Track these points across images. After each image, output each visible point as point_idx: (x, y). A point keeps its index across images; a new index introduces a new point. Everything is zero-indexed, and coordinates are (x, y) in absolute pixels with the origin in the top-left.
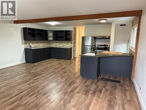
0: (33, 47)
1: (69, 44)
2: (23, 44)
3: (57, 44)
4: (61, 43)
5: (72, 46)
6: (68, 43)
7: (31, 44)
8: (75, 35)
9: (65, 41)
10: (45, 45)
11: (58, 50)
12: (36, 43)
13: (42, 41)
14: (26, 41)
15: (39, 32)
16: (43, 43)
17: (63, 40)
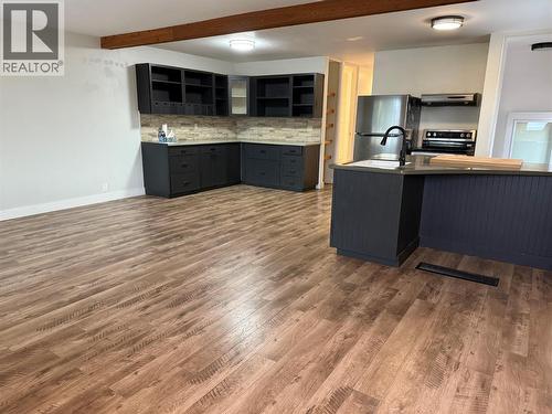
0: (171, 140)
1: (310, 130)
2: (134, 126)
3: (265, 130)
4: (276, 126)
5: (318, 139)
6: (306, 127)
7: (165, 127)
8: (334, 96)
9: (293, 120)
10: (220, 136)
11: (263, 152)
12: (182, 124)
13: (208, 119)
14: (145, 116)
15: (197, 83)
16: (213, 125)
17: (287, 116)
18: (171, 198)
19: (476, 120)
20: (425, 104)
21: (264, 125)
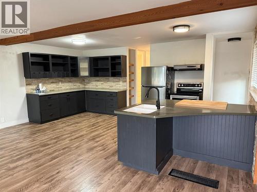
0: (43, 91)
1: (121, 83)
2: (21, 86)
3: (99, 83)
4: (104, 81)
5: (125, 88)
6: (119, 82)
7: (40, 85)
8: (132, 65)
9: (112, 78)
10: (75, 87)
11: (97, 95)
12: (52, 83)
13: (67, 79)
14: (28, 79)
16: (70, 82)
17: (109, 76)
18: (41, 124)
19: (203, 77)
20: (176, 70)
21: (98, 81)
